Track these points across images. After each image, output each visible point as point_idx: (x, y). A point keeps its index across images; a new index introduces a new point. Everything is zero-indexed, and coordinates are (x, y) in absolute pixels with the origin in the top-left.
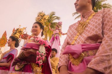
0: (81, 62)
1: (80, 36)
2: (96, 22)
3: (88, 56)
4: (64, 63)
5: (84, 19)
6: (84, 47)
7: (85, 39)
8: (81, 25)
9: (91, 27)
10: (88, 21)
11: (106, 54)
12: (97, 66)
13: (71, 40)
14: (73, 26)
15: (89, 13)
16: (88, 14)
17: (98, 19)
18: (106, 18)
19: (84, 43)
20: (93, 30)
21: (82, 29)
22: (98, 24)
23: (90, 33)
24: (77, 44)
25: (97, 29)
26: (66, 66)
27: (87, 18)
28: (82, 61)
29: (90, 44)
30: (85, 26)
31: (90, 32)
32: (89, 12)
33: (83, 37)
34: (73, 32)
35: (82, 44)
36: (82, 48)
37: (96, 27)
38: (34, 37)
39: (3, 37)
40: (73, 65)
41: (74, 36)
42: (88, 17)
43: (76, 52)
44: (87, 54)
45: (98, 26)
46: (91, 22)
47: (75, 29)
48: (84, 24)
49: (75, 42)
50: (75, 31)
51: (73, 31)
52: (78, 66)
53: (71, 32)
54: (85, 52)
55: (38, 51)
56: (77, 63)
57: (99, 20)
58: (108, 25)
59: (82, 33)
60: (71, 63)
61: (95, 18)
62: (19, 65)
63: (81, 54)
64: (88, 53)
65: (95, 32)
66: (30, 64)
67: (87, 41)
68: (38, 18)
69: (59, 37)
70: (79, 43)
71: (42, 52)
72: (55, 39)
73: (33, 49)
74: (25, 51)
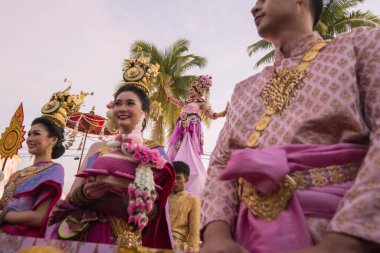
0: (286, 209)
1: (276, 119)
2: (333, 69)
3: (309, 187)
4: (218, 213)
5: (289, 60)
6: (293, 155)
7: (297, 130)
8: (281, 81)
9: (316, 89)
10: (303, 67)
12: (367, 224)
13: (245, 130)
14: (247, 84)
15: (304, 40)
16: (302, 43)
17: (337, 61)
19: (295, 141)
20: (325, 97)
21: (284, 94)
22: (339, 78)
23: (314, 111)
24: (266, 144)
25: (339, 92)
27: (300, 57)
28: (289, 204)
29: (313, 145)
30: (293, 84)
31: (314, 104)
32: (304, 36)
33: (288, 122)
34: (248, 104)
35: (285, 144)
36: (290, 160)
37: (334, 88)
38: (121, 139)
40: (256, 217)
41: (256, 117)
42: (303, 53)
44: (304, 181)
45: (340, 84)
46: (313, 71)
47: (258, 93)
48: (292, 78)
49: (261, 139)
50: (256, 101)
51: (251, 101)
53: (243, 103)
54: (298, 174)
55: (131, 185)
56: (271, 210)
57: (343, 63)
59: (284, 107)
60: (246, 211)
61: (328, 58)
62: (75, 223)
63: (283, 179)
64: (308, 177)
65: (331, 105)
66: (108, 222)
67: (305, 137)
68: (132, 73)
69: (198, 125)
70: (273, 141)
71: (145, 189)
72: (187, 135)
73: (116, 176)
74: (90, 181)
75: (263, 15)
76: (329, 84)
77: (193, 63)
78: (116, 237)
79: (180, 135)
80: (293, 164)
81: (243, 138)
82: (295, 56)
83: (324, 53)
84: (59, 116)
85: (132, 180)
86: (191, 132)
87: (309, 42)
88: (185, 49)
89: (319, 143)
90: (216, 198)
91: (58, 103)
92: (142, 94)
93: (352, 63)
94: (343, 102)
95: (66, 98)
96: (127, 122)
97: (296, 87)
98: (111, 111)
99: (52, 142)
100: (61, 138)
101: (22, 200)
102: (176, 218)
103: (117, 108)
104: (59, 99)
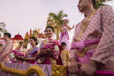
0: (85, 55)
1: (83, 33)
3: (90, 49)
4: (73, 56)
5: (87, 18)
6: (86, 43)
7: (87, 36)
9: (91, 25)
10: (89, 19)
11: (102, 48)
14: (78, 25)
18: (104, 16)
19: (87, 39)
20: (93, 27)
21: (85, 27)
24: (81, 41)
25: (96, 26)
26: (75, 58)
31: (91, 29)
33: (85, 35)
35: (85, 40)
36: (85, 44)
38: (50, 40)
39: (25, 37)
40: (80, 57)
42: (90, 16)
43: (79, 47)
46: (91, 20)
48: (86, 23)
49: (80, 39)
50: (79, 29)
52: (83, 58)
54: (88, 47)
55: (54, 50)
56: (82, 55)
57: (97, 18)
58: (106, 22)
59: (84, 30)
60: (78, 55)
63: (84, 48)
64: (90, 47)
65: (94, 29)
66: (49, 59)
68: (49, 23)
69: (67, 32)
70: (82, 39)
71: (57, 50)
72: (64, 35)
73: (50, 48)
74: (44, 50)
75: (80, 7)
76: (96, 21)
77: (64, 16)
78: (51, 62)
79: (63, 35)
80: (86, 45)
81: (77, 39)
82: (88, 16)
83: (94, 15)
84: (36, 36)
85: (54, 49)
86: (66, 34)
87: (91, 12)
88: (62, 13)
89: (93, 39)
90: (73, 52)
91: (35, 33)
92: (52, 28)
93: (100, 18)
94: (97, 28)
95: (36, 31)
96: (50, 35)
97: (87, 25)
98: (45, 33)
99: (35, 42)
100: (37, 41)
101: (31, 55)
102: (64, 56)
103: (47, 32)
104: (35, 32)
